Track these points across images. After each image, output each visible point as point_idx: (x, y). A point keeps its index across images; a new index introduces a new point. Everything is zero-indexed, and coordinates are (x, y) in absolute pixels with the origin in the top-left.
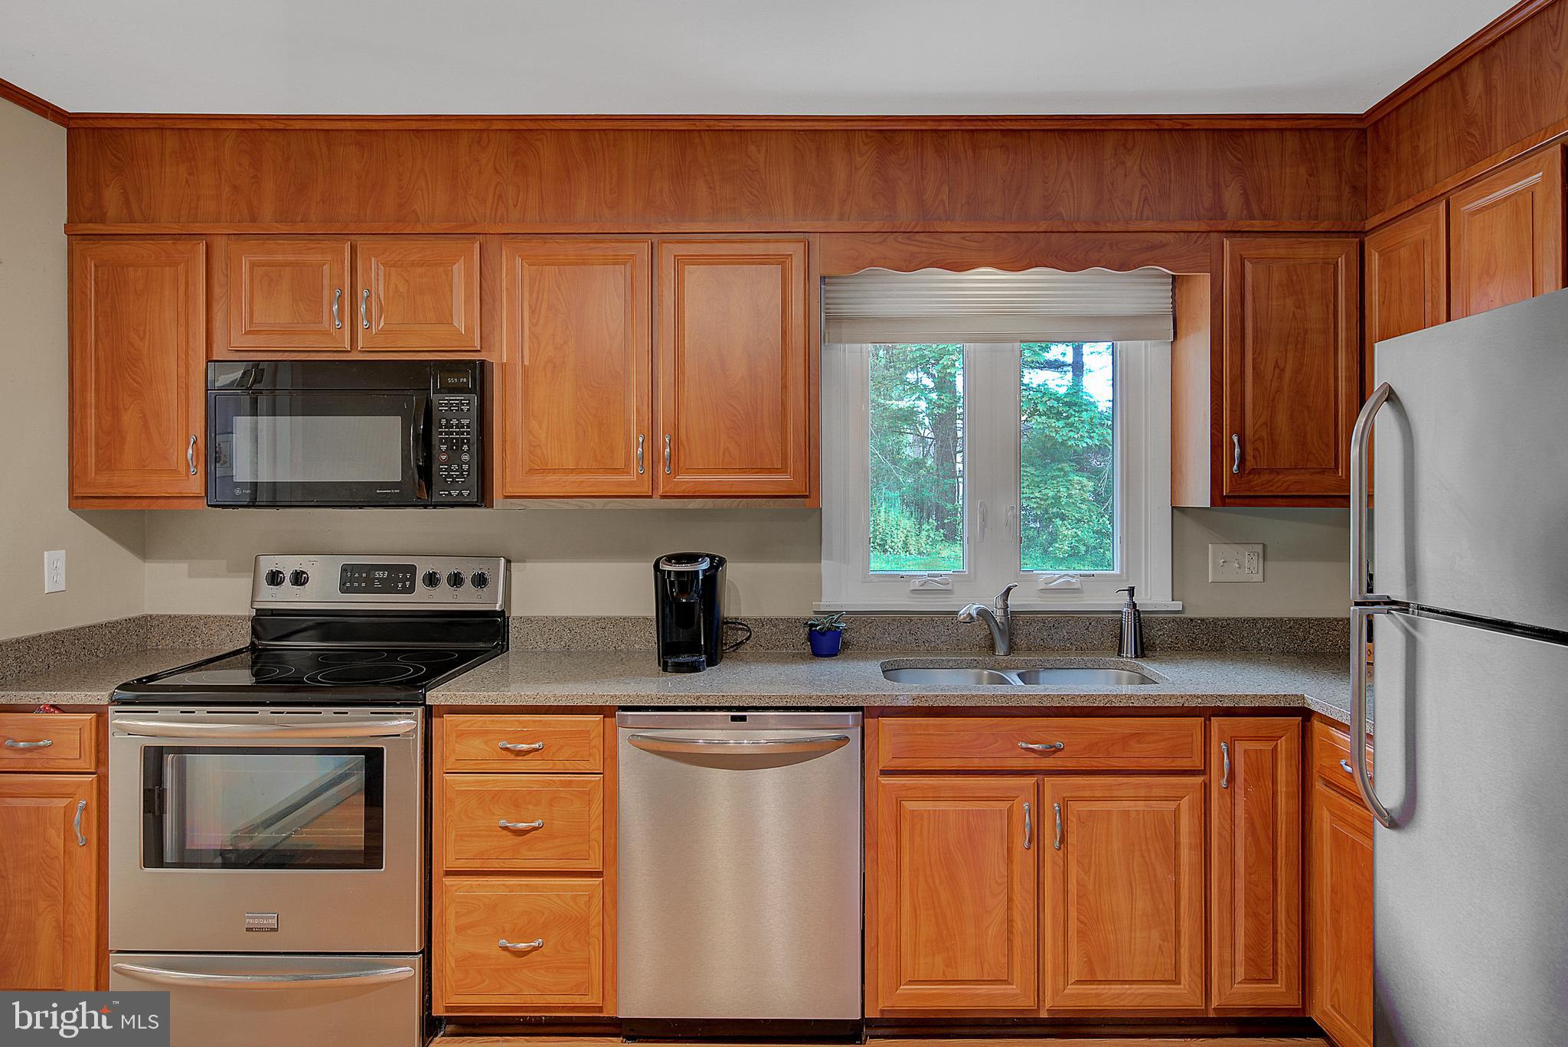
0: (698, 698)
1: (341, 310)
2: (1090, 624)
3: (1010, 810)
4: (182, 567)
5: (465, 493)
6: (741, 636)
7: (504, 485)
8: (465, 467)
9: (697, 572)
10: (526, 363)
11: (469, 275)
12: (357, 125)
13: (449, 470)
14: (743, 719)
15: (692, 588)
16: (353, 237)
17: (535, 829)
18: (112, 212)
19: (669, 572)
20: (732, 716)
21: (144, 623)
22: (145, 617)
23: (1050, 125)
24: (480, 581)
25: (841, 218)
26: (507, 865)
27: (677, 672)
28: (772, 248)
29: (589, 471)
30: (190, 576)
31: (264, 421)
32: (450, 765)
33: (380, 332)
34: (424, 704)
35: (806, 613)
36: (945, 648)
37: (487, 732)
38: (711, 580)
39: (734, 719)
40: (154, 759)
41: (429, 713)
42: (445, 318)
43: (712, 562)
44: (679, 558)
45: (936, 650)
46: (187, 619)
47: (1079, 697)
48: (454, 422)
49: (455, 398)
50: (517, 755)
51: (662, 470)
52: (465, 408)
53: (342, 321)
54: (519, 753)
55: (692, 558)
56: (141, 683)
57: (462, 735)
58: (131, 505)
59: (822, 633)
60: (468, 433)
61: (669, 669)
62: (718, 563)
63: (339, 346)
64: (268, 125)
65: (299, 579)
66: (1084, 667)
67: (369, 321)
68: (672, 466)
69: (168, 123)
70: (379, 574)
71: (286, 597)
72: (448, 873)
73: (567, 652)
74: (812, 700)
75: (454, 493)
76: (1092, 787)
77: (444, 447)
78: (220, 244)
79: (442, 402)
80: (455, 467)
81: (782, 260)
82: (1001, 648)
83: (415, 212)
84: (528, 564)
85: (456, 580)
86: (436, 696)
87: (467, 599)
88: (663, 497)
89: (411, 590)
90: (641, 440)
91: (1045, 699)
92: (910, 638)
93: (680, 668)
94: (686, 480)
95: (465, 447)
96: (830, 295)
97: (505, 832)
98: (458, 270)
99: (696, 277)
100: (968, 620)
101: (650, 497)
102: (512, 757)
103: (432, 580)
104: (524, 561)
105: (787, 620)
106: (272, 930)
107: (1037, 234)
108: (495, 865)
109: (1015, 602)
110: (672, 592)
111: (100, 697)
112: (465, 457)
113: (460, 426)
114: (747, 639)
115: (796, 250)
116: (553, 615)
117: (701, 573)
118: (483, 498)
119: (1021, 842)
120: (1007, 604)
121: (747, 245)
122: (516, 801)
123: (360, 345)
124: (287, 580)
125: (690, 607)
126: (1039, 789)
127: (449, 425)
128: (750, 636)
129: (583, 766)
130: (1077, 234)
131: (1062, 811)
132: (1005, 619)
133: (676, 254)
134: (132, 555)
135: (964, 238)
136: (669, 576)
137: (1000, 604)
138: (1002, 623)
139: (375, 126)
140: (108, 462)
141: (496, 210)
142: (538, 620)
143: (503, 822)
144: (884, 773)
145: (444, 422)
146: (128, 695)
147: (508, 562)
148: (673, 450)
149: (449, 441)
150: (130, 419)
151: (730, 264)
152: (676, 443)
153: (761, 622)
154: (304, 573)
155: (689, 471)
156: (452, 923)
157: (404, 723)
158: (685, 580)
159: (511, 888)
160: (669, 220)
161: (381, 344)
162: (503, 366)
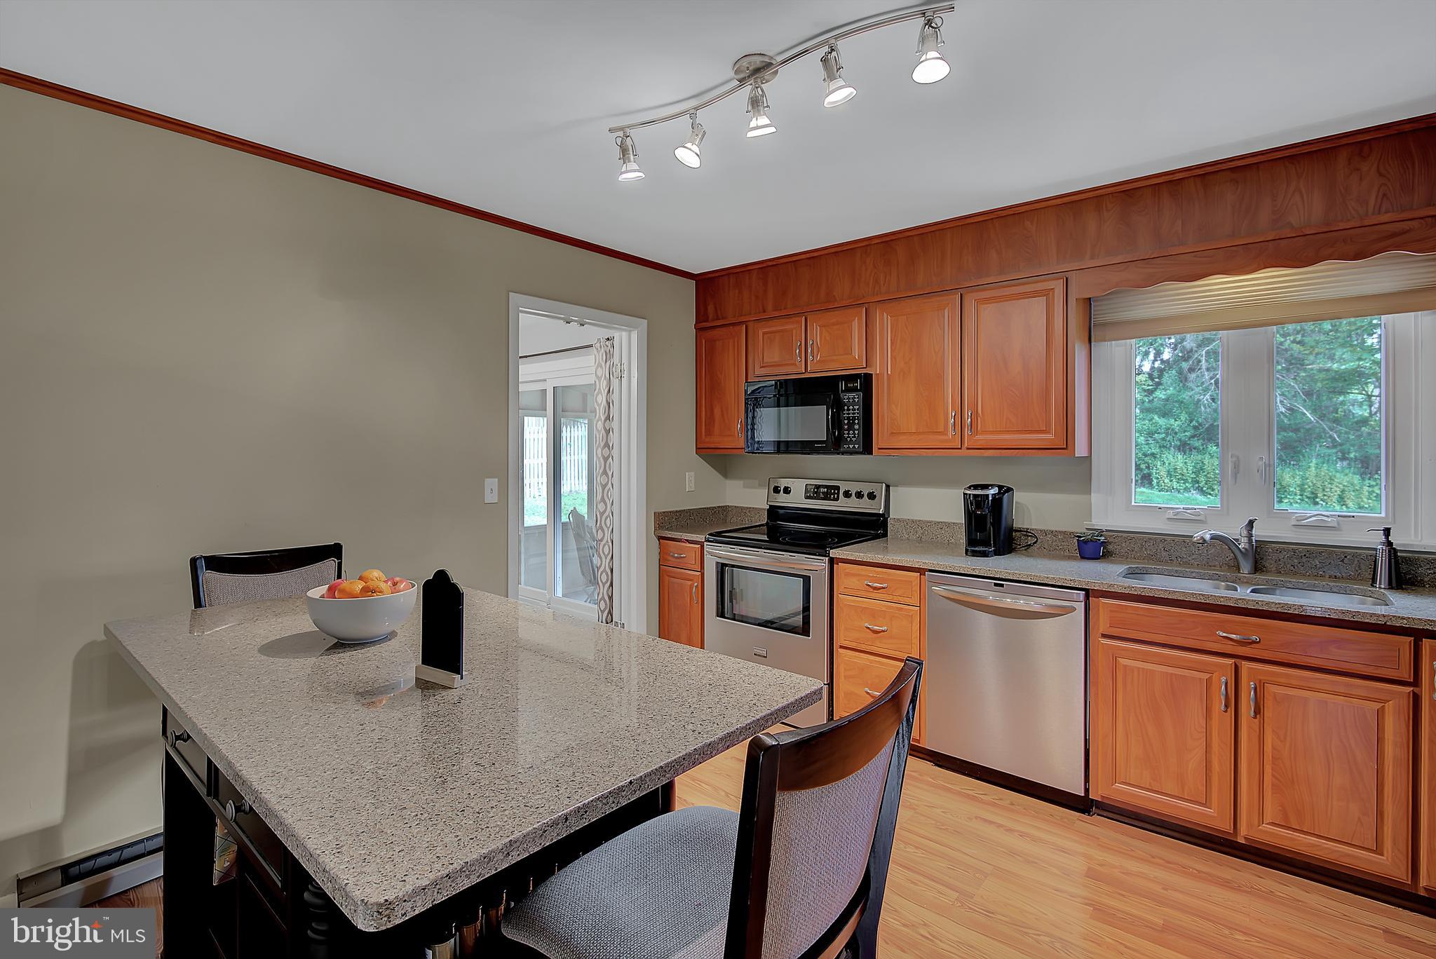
0: (974, 569)
1: (800, 351)
2: (1346, 557)
3: (1209, 681)
4: (741, 483)
5: (857, 446)
6: (1031, 541)
7: (878, 443)
8: (856, 432)
9: (988, 495)
10: (889, 373)
11: (860, 327)
12: (808, 256)
13: (848, 434)
14: (1002, 585)
15: (984, 505)
16: (806, 314)
17: (883, 631)
18: (711, 317)
19: (970, 494)
20: (995, 583)
21: (725, 509)
22: (726, 506)
23: (1279, 155)
24: (872, 496)
25: (1092, 258)
26: (868, 649)
27: (973, 556)
28: (1039, 286)
29: (924, 433)
30: (744, 487)
31: (782, 409)
32: (841, 590)
33: (818, 362)
34: (829, 556)
35: (1080, 528)
36: (1196, 563)
37: (859, 575)
38: (997, 501)
39: (996, 585)
40: (722, 568)
41: (832, 562)
42: (848, 351)
43: (1000, 490)
44: (976, 487)
45: (1187, 564)
46: (742, 508)
47: (1274, 604)
48: (851, 407)
49: (851, 395)
50: (874, 589)
51: (967, 432)
52: (856, 400)
53: (801, 358)
54: (875, 588)
55: (985, 487)
56: (719, 534)
57: (848, 575)
58: (718, 452)
59: (1086, 542)
60: (858, 413)
61: (969, 553)
62: (1005, 490)
63: (799, 370)
64: (770, 263)
65: (787, 491)
66: (1328, 590)
67: (813, 357)
68: (973, 430)
69: (731, 271)
70: (822, 490)
71: (782, 500)
72: (841, 647)
73: (920, 540)
74: (1048, 580)
75: (851, 446)
76: (1288, 676)
77: (846, 422)
78: (751, 325)
79: (846, 397)
80: (851, 432)
81: (1047, 293)
82: (1246, 567)
83: (834, 296)
84: (899, 488)
85: (859, 495)
86: (834, 553)
87: (864, 506)
88: (968, 449)
89: (837, 499)
90: (953, 414)
91: (1240, 601)
92: (1164, 554)
93: (975, 554)
94: (982, 439)
95: (856, 421)
96: (1099, 308)
97: (868, 630)
98: (855, 324)
99: (988, 311)
100: (1201, 541)
101: (960, 449)
102: (872, 590)
103: (847, 495)
104: (897, 486)
105: (1065, 533)
106: (764, 657)
107: (1267, 243)
108: (863, 647)
109: (1259, 532)
110: (972, 508)
111: (701, 538)
112: (856, 427)
113: (854, 410)
114: (1035, 543)
115: (1058, 286)
116: (912, 518)
117: (990, 496)
118: (867, 449)
119: (1219, 705)
120: (1252, 534)
121: (1022, 287)
122: (873, 614)
123: (809, 369)
124: (782, 491)
125: (984, 517)
126: (1237, 669)
127: (848, 410)
128: (1037, 541)
129: (908, 601)
130: (1308, 236)
131: (1258, 689)
132: (1249, 547)
133: (976, 298)
134: (720, 476)
135: (1195, 256)
136: (970, 497)
137: (1245, 533)
138: (1246, 549)
139: (816, 254)
140: (709, 432)
141: (874, 288)
142: (904, 521)
143: (866, 625)
144: (1104, 636)
145: (846, 408)
146: (712, 538)
147: (888, 487)
148: (973, 420)
149: (848, 418)
150: (717, 411)
151: (1010, 300)
152: (974, 416)
153: (1045, 533)
154: (789, 487)
155: (984, 432)
156: (842, 674)
157: (820, 564)
158: (979, 501)
159: (871, 661)
160: (972, 278)
161: (818, 368)
162: (877, 374)
